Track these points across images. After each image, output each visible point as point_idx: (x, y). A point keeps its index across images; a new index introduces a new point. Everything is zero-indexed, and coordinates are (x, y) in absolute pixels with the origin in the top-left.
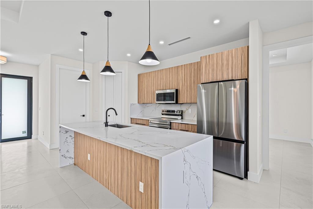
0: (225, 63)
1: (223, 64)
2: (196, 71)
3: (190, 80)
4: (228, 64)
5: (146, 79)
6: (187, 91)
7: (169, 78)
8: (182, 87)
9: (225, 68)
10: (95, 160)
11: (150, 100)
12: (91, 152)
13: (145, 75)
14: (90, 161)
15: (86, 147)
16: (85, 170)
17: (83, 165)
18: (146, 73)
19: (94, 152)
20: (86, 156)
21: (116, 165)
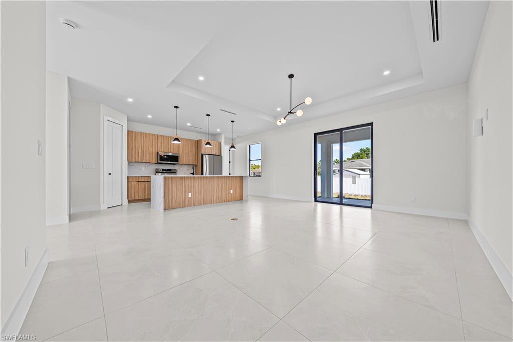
2: (192, 145)
4: (214, 147)
6: (186, 156)
7: (171, 144)
8: (182, 153)
9: (212, 149)
10: (197, 195)
11: (147, 159)
12: (192, 191)
13: (140, 134)
14: (191, 197)
15: (185, 190)
16: (184, 206)
17: (180, 204)
18: (141, 133)
19: (196, 190)
20: (185, 196)
21: (218, 189)
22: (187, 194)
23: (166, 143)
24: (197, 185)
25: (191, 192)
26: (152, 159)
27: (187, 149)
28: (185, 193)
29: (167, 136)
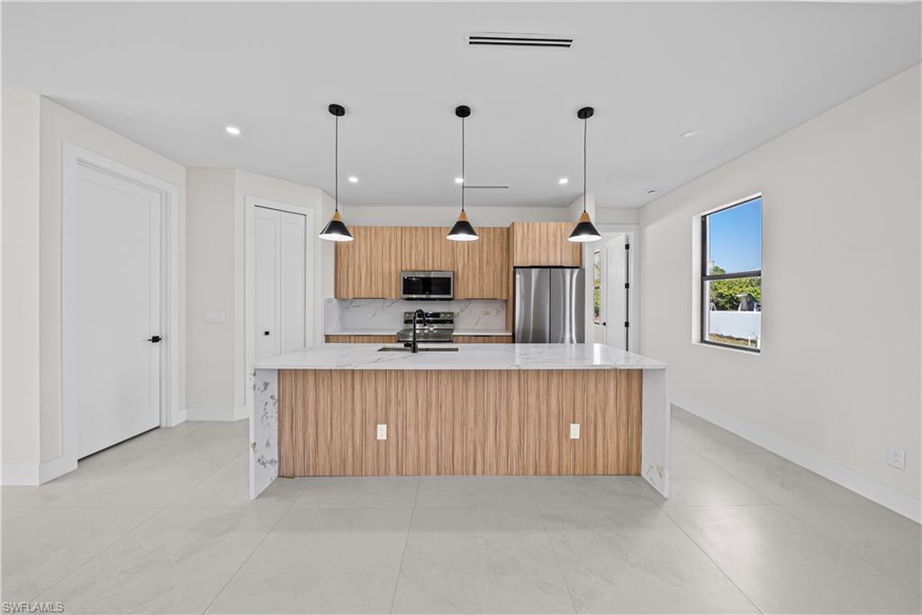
0: (552, 240)
1: (548, 241)
2: (491, 243)
3: (481, 259)
4: (555, 243)
5: (366, 241)
6: (474, 276)
7: (433, 246)
8: (463, 269)
9: (551, 248)
10: (411, 433)
11: (377, 290)
12: (392, 417)
13: (363, 232)
14: (386, 442)
15: (364, 411)
16: (359, 472)
17: (344, 462)
18: (366, 228)
19: (405, 416)
20: (364, 433)
21: (504, 418)
22: (370, 430)
23: (421, 245)
24: (410, 397)
25: (386, 422)
26: (390, 289)
27: (477, 255)
28: (364, 425)
29: (423, 228)
